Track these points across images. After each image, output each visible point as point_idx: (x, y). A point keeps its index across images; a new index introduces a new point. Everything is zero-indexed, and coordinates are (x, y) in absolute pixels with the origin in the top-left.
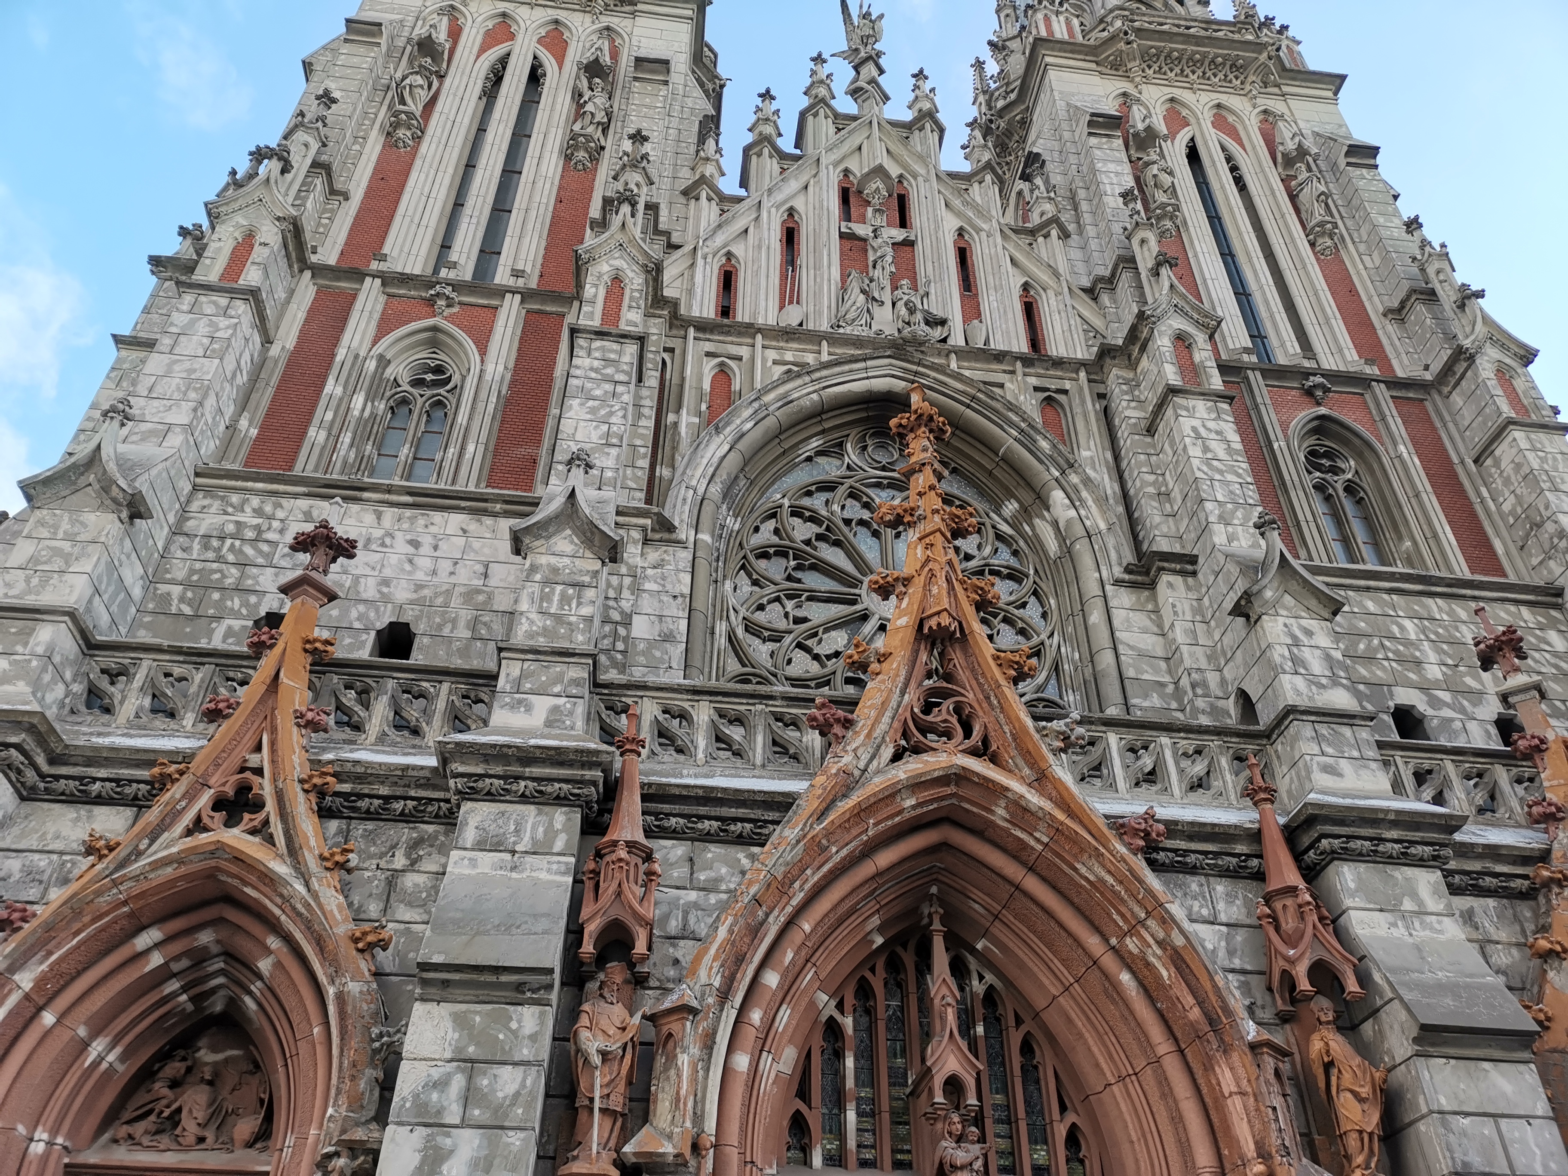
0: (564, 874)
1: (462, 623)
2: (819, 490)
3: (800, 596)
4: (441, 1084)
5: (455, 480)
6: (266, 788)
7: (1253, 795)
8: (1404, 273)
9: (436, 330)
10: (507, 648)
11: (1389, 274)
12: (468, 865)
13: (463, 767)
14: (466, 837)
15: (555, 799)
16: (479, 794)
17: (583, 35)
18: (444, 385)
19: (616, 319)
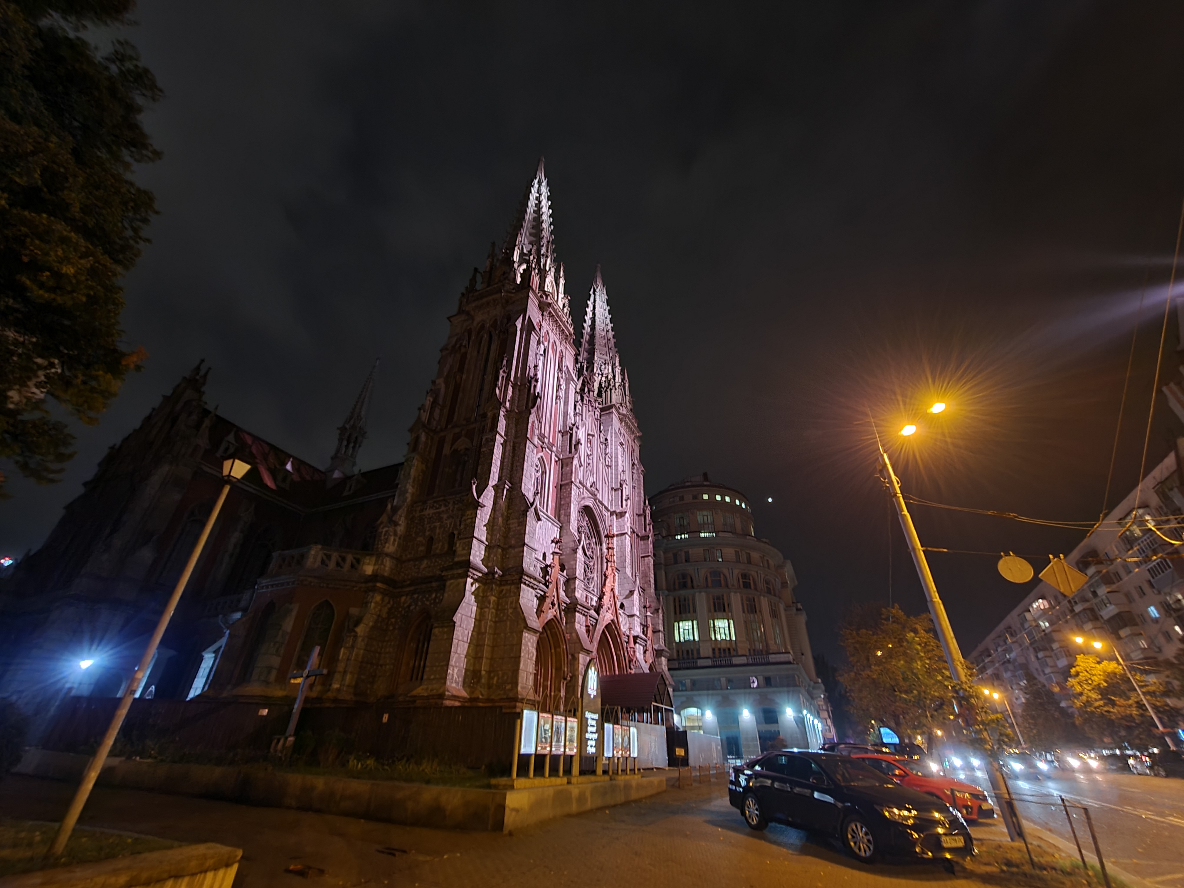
5: (547, 510)
6: (556, 602)
7: (630, 629)
8: (642, 507)
9: (542, 457)
10: (576, 578)
11: (639, 505)
12: (577, 626)
13: (579, 606)
14: (577, 620)
15: (584, 615)
16: (578, 612)
17: (559, 350)
18: (537, 471)
19: (575, 479)
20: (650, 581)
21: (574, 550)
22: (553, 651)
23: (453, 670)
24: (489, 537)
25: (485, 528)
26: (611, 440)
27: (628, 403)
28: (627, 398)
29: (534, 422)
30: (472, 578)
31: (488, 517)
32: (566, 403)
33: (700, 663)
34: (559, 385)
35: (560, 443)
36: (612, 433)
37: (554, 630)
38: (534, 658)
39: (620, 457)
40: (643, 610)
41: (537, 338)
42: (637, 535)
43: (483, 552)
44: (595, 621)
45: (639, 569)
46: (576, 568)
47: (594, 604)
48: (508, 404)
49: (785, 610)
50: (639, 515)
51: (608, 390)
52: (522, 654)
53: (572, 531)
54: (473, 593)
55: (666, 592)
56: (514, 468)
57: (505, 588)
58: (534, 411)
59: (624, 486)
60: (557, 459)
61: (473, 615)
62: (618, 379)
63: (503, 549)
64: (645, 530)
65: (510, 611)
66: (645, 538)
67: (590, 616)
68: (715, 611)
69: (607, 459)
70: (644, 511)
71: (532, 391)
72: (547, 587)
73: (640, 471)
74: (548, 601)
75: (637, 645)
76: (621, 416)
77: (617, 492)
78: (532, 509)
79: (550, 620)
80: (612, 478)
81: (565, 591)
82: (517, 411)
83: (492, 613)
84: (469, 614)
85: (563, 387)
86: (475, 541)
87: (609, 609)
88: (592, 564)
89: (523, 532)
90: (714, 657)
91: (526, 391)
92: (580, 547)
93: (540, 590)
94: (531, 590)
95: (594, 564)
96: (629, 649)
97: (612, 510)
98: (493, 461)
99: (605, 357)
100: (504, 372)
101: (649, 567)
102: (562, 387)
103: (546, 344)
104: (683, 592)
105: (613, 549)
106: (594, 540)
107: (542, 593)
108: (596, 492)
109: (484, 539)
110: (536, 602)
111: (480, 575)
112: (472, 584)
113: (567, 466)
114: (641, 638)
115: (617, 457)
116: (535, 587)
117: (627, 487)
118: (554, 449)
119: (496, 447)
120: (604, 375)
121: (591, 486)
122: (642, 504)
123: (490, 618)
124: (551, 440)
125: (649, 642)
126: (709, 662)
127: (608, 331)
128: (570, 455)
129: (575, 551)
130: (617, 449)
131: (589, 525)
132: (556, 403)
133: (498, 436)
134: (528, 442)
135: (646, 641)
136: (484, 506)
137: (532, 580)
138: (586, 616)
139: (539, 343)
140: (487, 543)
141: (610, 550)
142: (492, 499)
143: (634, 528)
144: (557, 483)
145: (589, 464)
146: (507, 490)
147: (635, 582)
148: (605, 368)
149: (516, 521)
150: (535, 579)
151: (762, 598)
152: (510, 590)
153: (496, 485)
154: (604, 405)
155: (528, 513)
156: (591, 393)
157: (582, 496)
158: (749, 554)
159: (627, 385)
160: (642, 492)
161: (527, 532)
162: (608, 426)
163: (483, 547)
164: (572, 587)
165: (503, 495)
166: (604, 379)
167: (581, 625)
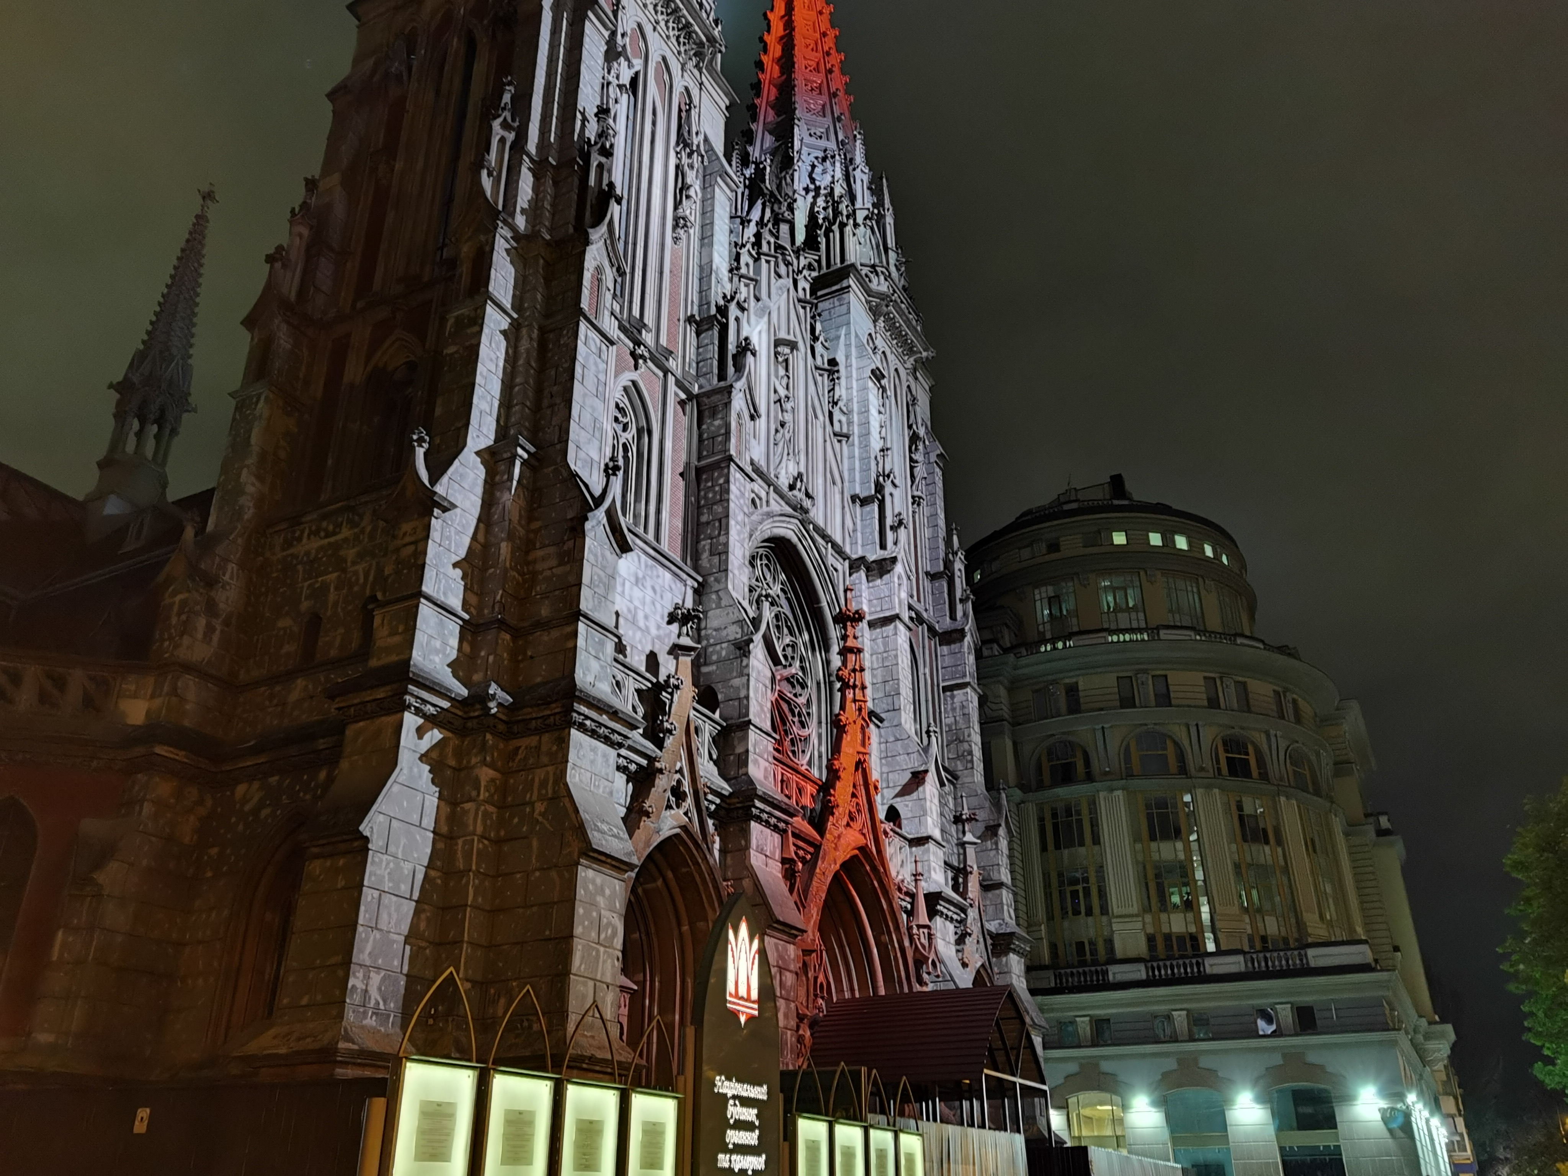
0: (780, 872)
5: (657, 538)
6: (686, 787)
7: (917, 876)
8: (942, 555)
9: (634, 383)
10: (749, 722)
11: (934, 549)
12: (756, 860)
13: (758, 804)
14: (754, 843)
15: (775, 829)
16: (758, 819)
17: (678, 89)
18: (625, 428)
19: (739, 453)
20: (970, 753)
21: (740, 649)
22: (685, 928)
23: (367, 977)
24: (473, 600)
25: (459, 572)
26: (848, 366)
27: (893, 269)
28: (892, 255)
29: (599, 270)
30: (418, 712)
31: (467, 541)
32: (706, 239)
33: (1116, 973)
34: (682, 189)
35: (691, 353)
36: (848, 346)
37: (684, 870)
38: (618, 942)
39: (874, 411)
40: (953, 829)
41: (606, 34)
42: (931, 629)
43: (454, 642)
44: (811, 850)
45: (937, 717)
46: (747, 697)
47: (807, 801)
48: (520, 221)
49: (1347, 834)
50: (933, 577)
51: (835, 228)
52: (578, 930)
53: (734, 595)
54: (424, 758)
55: (1018, 794)
56: (546, 402)
57: (524, 742)
58: (598, 235)
59: (888, 488)
60: (683, 396)
61: (429, 822)
62: (864, 200)
63: (517, 634)
64: (953, 617)
65: (540, 807)
66: (952, 637)
67: (794, 835)
68: (1153, 838)
69: (837, 415)
70: (948, 565)
71: (592, 182)
72: (660, 744)
73: (933, 458)
74: (663, 783)
75: (938, 920)
76: (875, 301)
77: (867, 508)
78: (600, 514)
79: (669, 838)
80: (852, 470)
81: (716, 763)
82: (548, 237)
83: (486, 814)
84: (415, 818)
85: (695, 190)
86: (425, 610)
87: (852, 818)
88: (802, 700)
89: (572, 579)
90: (1153, 958)
91: (576, 181)
92: (758, 638)
93: (631, 749)
94: (602, 747)
95: (809, 703)
96: (915, 931)
97: (854, 556)
98: (479, 379)
99: (823, 143)
100: (505, 126)
101: (966, 716)
102: (692, 192)
103: (638, 64)
104: (1063, 792)
105: (860, 651)
106: (806, 636)
107: (644, 762)
108: (807, 503)
109: (455, 602)
110: (621, 788)
111: (446, 704)
112: (420, 732)
113: (713, 416)
114: (950, 901)
115: (865, 411)
116: (616, 738)
117: (896, 493)
118: (672, 364)
119: (484, 339)
120: (823, 192)
121: (792, 487)
122: (942, 546)
123: (479, 829)
124: (663, 341)
125: (972, 914)
126: (1140, 972)
127: (830, 71)
128: (722, 384)
129: (742, 648)
130: (865, 388)
131: (791, 595)
132: (676, 240)
133: (490, 310)
134: (583, 326)
135: (964, 911)
136: (454, 506)
137: (604, 719)
138: (782, 832)
139: (612, 54)
140: (466, 617)
141: (851, 657)
142: (479, 490)
143: (919, 607)
144: (688, 465)
145: (783, 425)
146: (524, 463)
147: (926, 750)
148: (824, 172)
149: (551, 550)
150: (614, 714)
151: (1283, 799)
152: (538, 747)
153: (489, 448)
154: (824, 270)
155: (588, 525)
156: (784, 228)
157: (765, 509)
158: (1244, 684)
159: (889, 220)
160: (942, 516)
161: (586, 579)
162: (838, 328)
163: (453, 628)
164: (739, 750)
165: (511, 479)
166: (821, 202)
167: (766, 856)
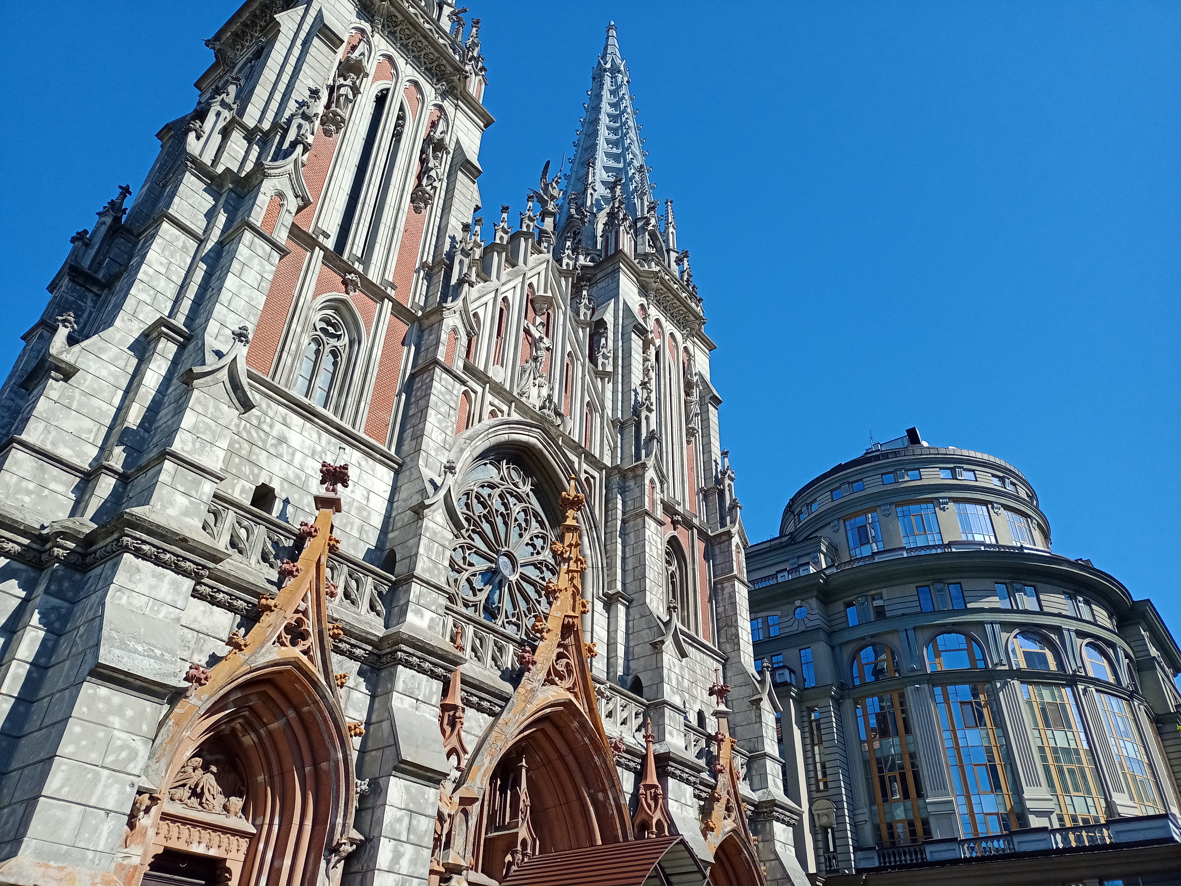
0: (435, 717)
1: (355, 527)
2: (488, 486)
3: (472, 549)
4: (400, 820)
5: (354, 424)
7: (645, 737)
9: (343, 302)
10: (415, 575)
11: (708, 470)
13: (406, 648)
14: (400, 686)
17: (430, 105)
18: (338, 339)
19: (447, 355)
21: (416, 513)
24: (93, 452)
26: (616, 325)
28: (673, 255)
32: (447, 209)
33: (933, 852)
34: (425, 172)
35: (422, 290)
36: (616, 310)
44: (501, 703)
46: (417, 554)
50: (707, 492)
53: (423, 469)
57: (95, 572)
58: (280, 170)
59: (644, 412)
60: (405, 319)
64: (724, 523)
65: (82, 630)
66: (721, 539)
67: (466, 684)
69: (601, 359)
70: (719, 482)
73: (707, 400)
74: (274, 620)
75: (672, 782)
76: (645, 280)
77: (627, 430)
78: (219, 373)
81: (381, 615)
85: (437, 173)
86: (19, 455)
89: (176, 427)
94: (169, 574)
96: (642, 790)
100: (226, 106)
102: (433, 174)
103: (387, 84)
104: (876, 688)
109: (67, 452)
113: (429, 332)
114: (682, 763)
116: (188, 566)
124: (389, 277)
126: (954, 851)
128: (438, 306)
132: (417, 209)
134: (247, 237)
136: (82, 372)
137: (170, 546)
138: (443, 678)
140: (83, 468)
141: (569, 535)
145: (535, 359)
146: (172, 340)
147: (667, 624)
153: (144, 333)
155: (198, 382)
156: (549, 219)
157: (505, 418)
161: (186, 426)
162: (610, 299)
163: (58, 474)
164: (403, 601)
167: (417, 700)
